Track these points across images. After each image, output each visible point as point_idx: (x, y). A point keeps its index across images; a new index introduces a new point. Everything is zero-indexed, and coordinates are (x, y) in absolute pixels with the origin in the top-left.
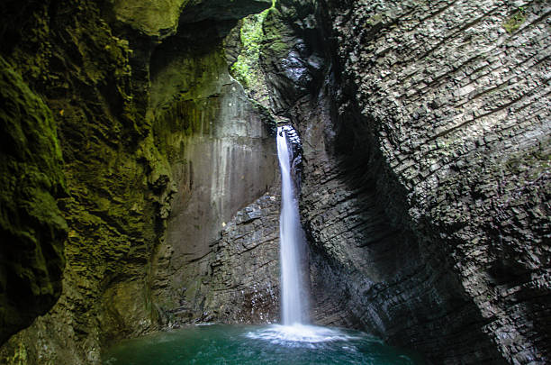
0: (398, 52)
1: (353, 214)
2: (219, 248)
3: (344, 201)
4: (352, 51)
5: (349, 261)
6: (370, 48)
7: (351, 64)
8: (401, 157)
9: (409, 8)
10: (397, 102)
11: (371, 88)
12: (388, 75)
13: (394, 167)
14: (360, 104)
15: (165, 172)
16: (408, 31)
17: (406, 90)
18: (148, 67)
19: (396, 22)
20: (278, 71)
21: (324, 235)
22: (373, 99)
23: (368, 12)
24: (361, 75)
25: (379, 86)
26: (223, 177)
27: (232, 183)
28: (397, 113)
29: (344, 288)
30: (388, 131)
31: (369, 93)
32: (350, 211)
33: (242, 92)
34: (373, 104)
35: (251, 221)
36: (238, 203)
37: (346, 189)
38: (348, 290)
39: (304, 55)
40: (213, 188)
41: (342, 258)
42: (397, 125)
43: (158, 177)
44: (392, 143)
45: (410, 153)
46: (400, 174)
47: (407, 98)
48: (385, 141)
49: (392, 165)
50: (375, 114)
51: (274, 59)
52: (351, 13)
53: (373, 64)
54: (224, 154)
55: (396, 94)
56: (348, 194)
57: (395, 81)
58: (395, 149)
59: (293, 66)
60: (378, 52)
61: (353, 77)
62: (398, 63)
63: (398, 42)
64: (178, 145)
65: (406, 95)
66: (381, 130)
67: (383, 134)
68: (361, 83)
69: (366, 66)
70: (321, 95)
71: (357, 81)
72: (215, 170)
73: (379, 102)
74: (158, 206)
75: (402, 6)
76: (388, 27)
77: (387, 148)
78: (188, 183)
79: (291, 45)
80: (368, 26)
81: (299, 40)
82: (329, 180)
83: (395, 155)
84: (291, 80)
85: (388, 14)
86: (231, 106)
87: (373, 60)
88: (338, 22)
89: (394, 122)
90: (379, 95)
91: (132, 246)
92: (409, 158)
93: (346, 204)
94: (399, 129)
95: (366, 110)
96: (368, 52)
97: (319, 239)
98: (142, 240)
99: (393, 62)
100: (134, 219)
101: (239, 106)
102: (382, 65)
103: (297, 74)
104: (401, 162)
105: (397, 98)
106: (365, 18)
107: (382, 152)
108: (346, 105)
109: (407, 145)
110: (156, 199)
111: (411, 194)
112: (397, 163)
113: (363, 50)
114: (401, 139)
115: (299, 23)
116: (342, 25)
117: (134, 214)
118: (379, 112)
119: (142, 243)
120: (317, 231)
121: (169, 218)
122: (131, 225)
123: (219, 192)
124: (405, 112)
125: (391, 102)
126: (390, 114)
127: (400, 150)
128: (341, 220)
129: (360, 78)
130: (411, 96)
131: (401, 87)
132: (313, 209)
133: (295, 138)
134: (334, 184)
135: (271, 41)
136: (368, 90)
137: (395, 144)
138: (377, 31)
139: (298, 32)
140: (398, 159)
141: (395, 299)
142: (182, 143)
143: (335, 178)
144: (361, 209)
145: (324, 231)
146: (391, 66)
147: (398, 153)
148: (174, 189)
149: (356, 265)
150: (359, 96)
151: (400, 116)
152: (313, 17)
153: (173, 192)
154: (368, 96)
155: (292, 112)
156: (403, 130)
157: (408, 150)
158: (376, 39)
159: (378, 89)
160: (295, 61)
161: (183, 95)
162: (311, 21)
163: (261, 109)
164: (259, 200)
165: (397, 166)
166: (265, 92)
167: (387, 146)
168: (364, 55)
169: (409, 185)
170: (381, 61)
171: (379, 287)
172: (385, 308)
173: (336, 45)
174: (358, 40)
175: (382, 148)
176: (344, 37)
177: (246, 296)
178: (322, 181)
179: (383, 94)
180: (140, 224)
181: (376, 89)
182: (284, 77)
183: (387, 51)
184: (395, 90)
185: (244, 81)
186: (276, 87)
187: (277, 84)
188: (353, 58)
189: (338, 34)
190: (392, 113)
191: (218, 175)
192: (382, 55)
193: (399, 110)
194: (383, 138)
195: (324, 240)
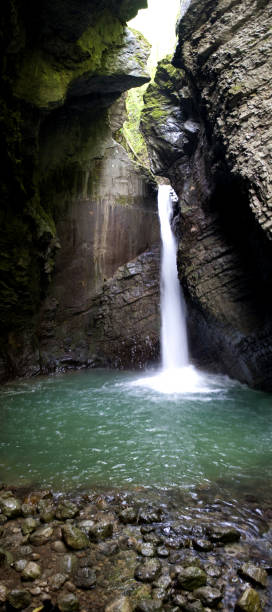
0: (259, 116)
1: (227, 270)
2: (101, 302)
3: (219, 257)
4: (219, 116)
5: (223, 315)
6: (234, 113)
7: (219, 127)
8: (268, 214)
9: (264, 80)
10: (263, 162)
11: (238, 149)
12: (252, 137)
13: (262, 224)
14: (229, 164)
15: (48, 229)
16: (267, 99)
17: (269, 150)
18: (37, 133)
19: (255, 91)
20: (156, 134)
21: (200, 290)
22: (240, 159)
23: (230, 84)
24: (229, 137)
25: (245, 147)
26: (104, 235)
27: (112, 241)
28: (264, 172)
29: (218, 341)
30: (257, 188)
31: (237, 153)
32: (225, 267)
33: (124, 154)
34: (241, 163)
35: (132, 276)
36: (118, 259)
37: (222, 246)
38: (221, 342)
39: (183, 118)
40: (96, 245)
41: (216, 311)
42: (264, 182)
43: (41, 234)
44: (260, 200)
46: (268, 230)
47: (271, 158)
48: (255, 198)
49: (261, 221)
50: (243, 173)
51: (153, 125)
52: (215, 85)
53: (239, 127)
54: (106, 212)
55: (261, 154)
56: (223, 250)
57: (259, 142)
58: (263, 205)
59: (171, 130)
60: (241, 117)
61: (221, 139)
62: (261, 126)
63: (260, 108)
64: (63, 204)
65: (269, 155)
66: (251, 188)
67: (252, 191)
68: (228, 144)
69: (233, 129)
70: (197, 155)
71: (225, 143)
72: (97, 228)
73: (246, 161)
74: (42, 262)
75: (258, 79)
76: (249, 96)
77: (255, 203)
78: (72, 240)
79: (169, 112)
80: (230, 95)
81: (176, 108)
82: (205, 237)
83: (263, 212)
84: (168, 143)
85: (247, 85)
86: (114, 167)
87: (238, 124)
88: (205, 92)
89: (261, 180)
90: (246, 155)
91: (19, 299)
93: (220, 260)
94: (265, 187)
95: (235, 169)
96: (233, 117)
97: (195, 293)
98: (27, 293)
99: (256, 126)
100: (20, 273)
101: (121, 167)
102: (246, 128)
103: (175, 137)
104: (268, 219)
105: (262, 158)
106: (227, 89)
107: (251, 209)
108: (217, 165)
110: (41, 255)
112: (265, 219)
113: (228, 115)
114: (268, 197)
115: (175, 94)
116: (209, 95)
117: (20, 268)
118: (247, 171)
119: (28, 296)
120: (192, 286)
121: (53, 273)
122: (18, 279)
123: (100, 246)
125: (257, 162)
126: (256, 173)
127: (267, 206)
128: (216, 275)
129: (228, 140)
131: (264, 148)
132: (190, 264)
133: (175, 198)
134: (208, 241)
135: (151, 109)
136: (235, 150)
137: (263, 201)
138: (239, 100)
139: (174, 102)
140: (266, 216)
141: (263, 351)
142: (67, 202)
143: (212, 234)
144: (235, 265)
145: (199, 287)
146: (254, 129)
147: (265, 209)
148: (58, 245)
149: (229, 319)
150: (227, 156)
151: (265, 175)
152: (187, 88)
153: (56, 248)
154: (236, 156)
155: (171, 172)
156: (269, 187)
158: (238, 106)
159: (245, 149)
160: (172, 125)
161: (70, 159)
162: (186, 92)
163: (142, 170)
164: (139, 258)
165: (264, 222)
167: (257, 202)
168: (230, 120)
170: (244, 125)
171: (249, 339)
172: (253, 359)
173: (205, 112)
174: (223, 107)
175: (251, 205)
176: (211, 104)
177: (126, 346)
178: (200, 238)
179: (249, 154)
180: (26, 279)
181: (242, 150)
182: (163, 140)
183: (250, 116)
184: (260, 151)
186: (155, 150)
187: (156, 146)
188: (220, 122)
189: (208, 102)
190: (259, 172)
191: (100, 232)
192: (245, 120)
193: (264, 169)
194: (252, 195)
195: (199, 296)
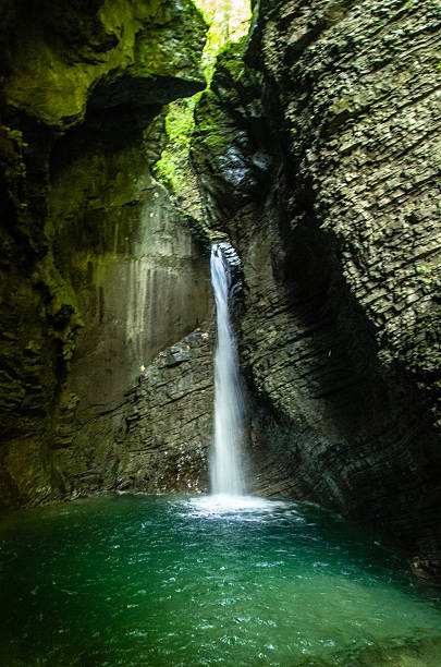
0: (368, 149)
1: (306, 356)
2: (136, 398)
3: (295, 340)
4: (309, 147)
5: (301, 416)
6: (332, 143)
7: (308, 164)
8: (370, 285)
9: (383, 92)
10: (366, 215)
11: (333, 195)
12: (355, 179)
13: (361, 298)
14: (319, 217)
15: (68, 301)
16: (382, 122)
17: (378, 198)
18: (47, 166)
19: (367, 110)
20: (212, 171)
21: (270, 383)
22: (335, 210)
23: (332, 96)
24: (321, 179)
25: (343, 193)
26: (141, 309)
27: (154, 314)
28: (366, 228)
29: (294, 450)
30: (354, 251)
31: (330, 201)
32: (304, 353)
33: (166, 199)
34: (335, 216)
35: (178, 364)
36: (160, 342)
37: (298, 325)
38: (298, 451)
39: (247, 151)
40: (129, 322)
41: (292, 413)
42: (366, 244)
43: (59, 307)
44: (358, 267)
45: (380, 280)
46: (368, 306)
47: (380, 209)
48: (350, 263)
49: (358, 295)
50: (337, 229)
51: (209, 157)
52: (309, 98)
53: (337, 165)
54: (143, 278)
55: (365, 204)
56: (301, 332)
57: (363, 187)
58: (362, 274)
59: (233, 166)
60: (342, 149)
61: (310, 181)
62: (368, 164)
63: (370, 137)
64: (84, 266)
65: (377, 205)
66: (345, 250)
67: (347, 255)
68: (320, 189)
69: (326, 167)
70: (268, 203)
71: (315, 187)
72: (132, 299)
73: (343, 213)
74: (60, 344)
75: (375, 89)
76: (357, 117)
77: (351, 272)
78: (98, 314)
79: (231, 138)
80: (330, 114)
81: (241, 133)
82: (276, 314)
83: (363, 283)
84: (229, 184)
85: (357, 100)
86: (153, 217)
87: (336, 159)
88: (291, 109)
89: (362, 239)
90: (343, 205)
91: (27, 394)
92: (379, 287)
93: (298, 344)
94: (367, 249)
95: (326, 223)
96: (330, 149)
97: (263, 387)
98: (40, 387)
99: (362, 162)
100: (28, 360)
101: (163, 217)
102: (347, 166)
103: (237, 176)
104: (369, 292)
105: (366, 209)
106: (327, 105)
107: (345, 278)
108: (301, 217)
109: (377, 270)
110: (57, 334)
111: (381, 333)
112: (364, 292)
113: (324, 146)
114: (370, 262)
115: (242, 110)
116: (297, 113)
117: (30, 353)
118: (342, 227)
119: (39, 391)
120: (260, 378)
121: (73, 359)
122: (26, 367)
123: (136, 327)
124: (376, 227)
125: (358, 214)
126: (356, 230)
127: (369, 276)
128: (291, 364)
129: (320, 183)
130: (384, 207)
131: (371, 194)
132: (256, 349)
133: (234, 259)
134: (282, 319)
135: (205, 133)
136: (328, 198)
137: (363, 268)
138: (343, 122)
139: (239, 122)
140: (366, 288)
141: (358, 464)
142: (90, 264)
143: (284, 310)
144: (317, 350)
145: (270, 378)
146: (359, 167)
147: (365, 279)
148: (80, 322)
149: (310, 421)
150: (317, 206)
151: (369, 232)
152: (259, 102)
153: (78, 327)
154: (330, 206)
155: (231, 226)
156: (372, 250)
157: (378, 276)
158: (340, 132)
159: (342, 196)
160: (235, 159)
161: (91, 202)
162: (257, 108)
163: (191, 221)
164: (187, 338)
165: (364, 296)
166: (196, 199)
167: (352, 270)
168: (325, 153)
169: (379, 321)
170: (346, 161)
171: (338, 448)
172: (344, 474)
173: (289, 139)
174: (317, 133)
175: (345, 273)
176: (299, 128)
177: (171, 458)
178: (269, 315)
179: (348, 203)
180: (36, 368)
181: (339, 197)
182: (221, 180)
183: (354, 148)
184: (363, 199)
185: (169, 185)
186: (210, 193)
187: (211, 189)
188: (311, 157)
189: (294, 125)
190: (360, 228)
191: (135, 305)
192: (348, 153)
193: (368, 224)
194: (347, 260)
195: (269, 390)
